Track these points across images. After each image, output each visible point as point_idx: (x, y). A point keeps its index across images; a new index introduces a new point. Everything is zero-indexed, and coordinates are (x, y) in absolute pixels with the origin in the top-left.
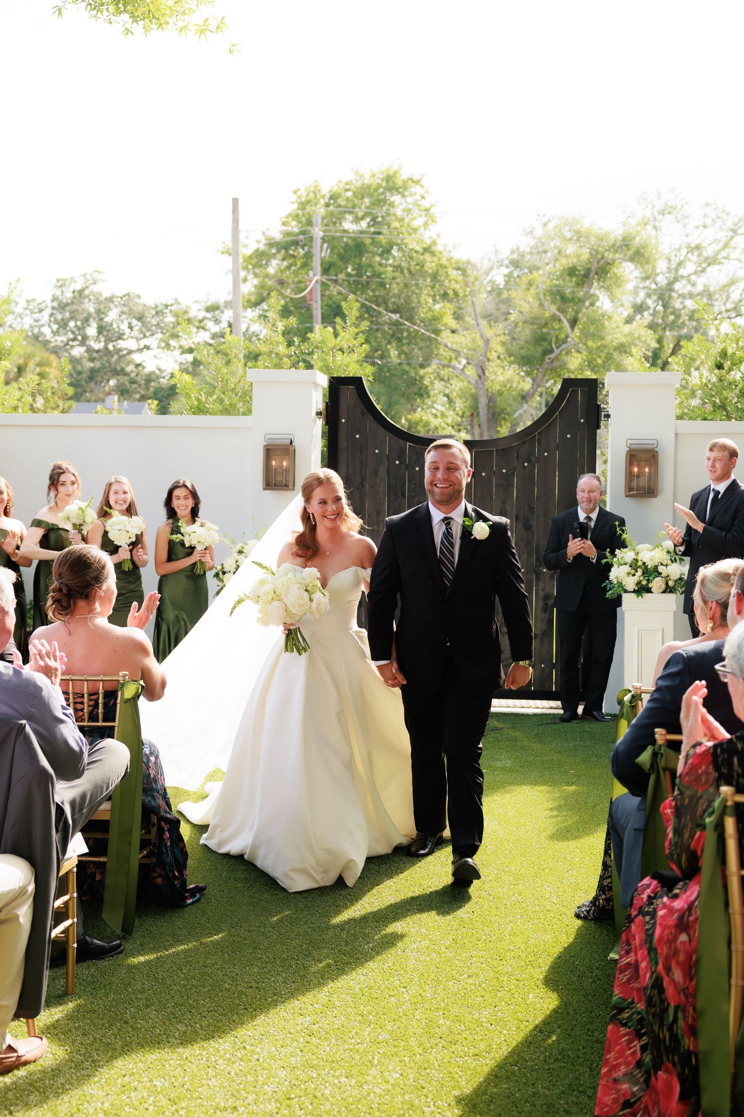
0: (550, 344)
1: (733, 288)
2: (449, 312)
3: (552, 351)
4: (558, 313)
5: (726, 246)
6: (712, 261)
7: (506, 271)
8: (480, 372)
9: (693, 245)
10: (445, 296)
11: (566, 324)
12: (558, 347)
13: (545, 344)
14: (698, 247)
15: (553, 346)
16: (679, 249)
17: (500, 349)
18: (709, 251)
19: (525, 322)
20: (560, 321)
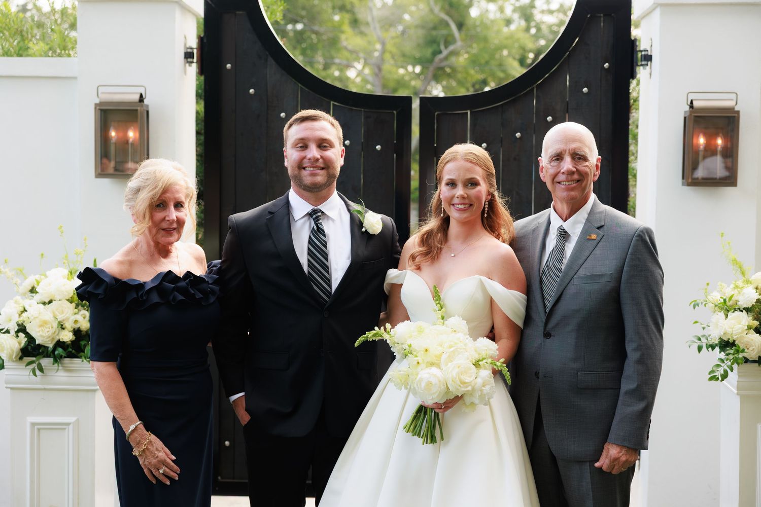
0: (439, 45)
2: (347, 21)
3: (440, 52)
4: (446, 18)
8: (377, 70)
10: (342, 8)
11: (453, 27)
12: (446, 47)
13: (435, 47)
15: (442, 47)
17: (394, 50)
19: (417, 27)
20: (447, 25)
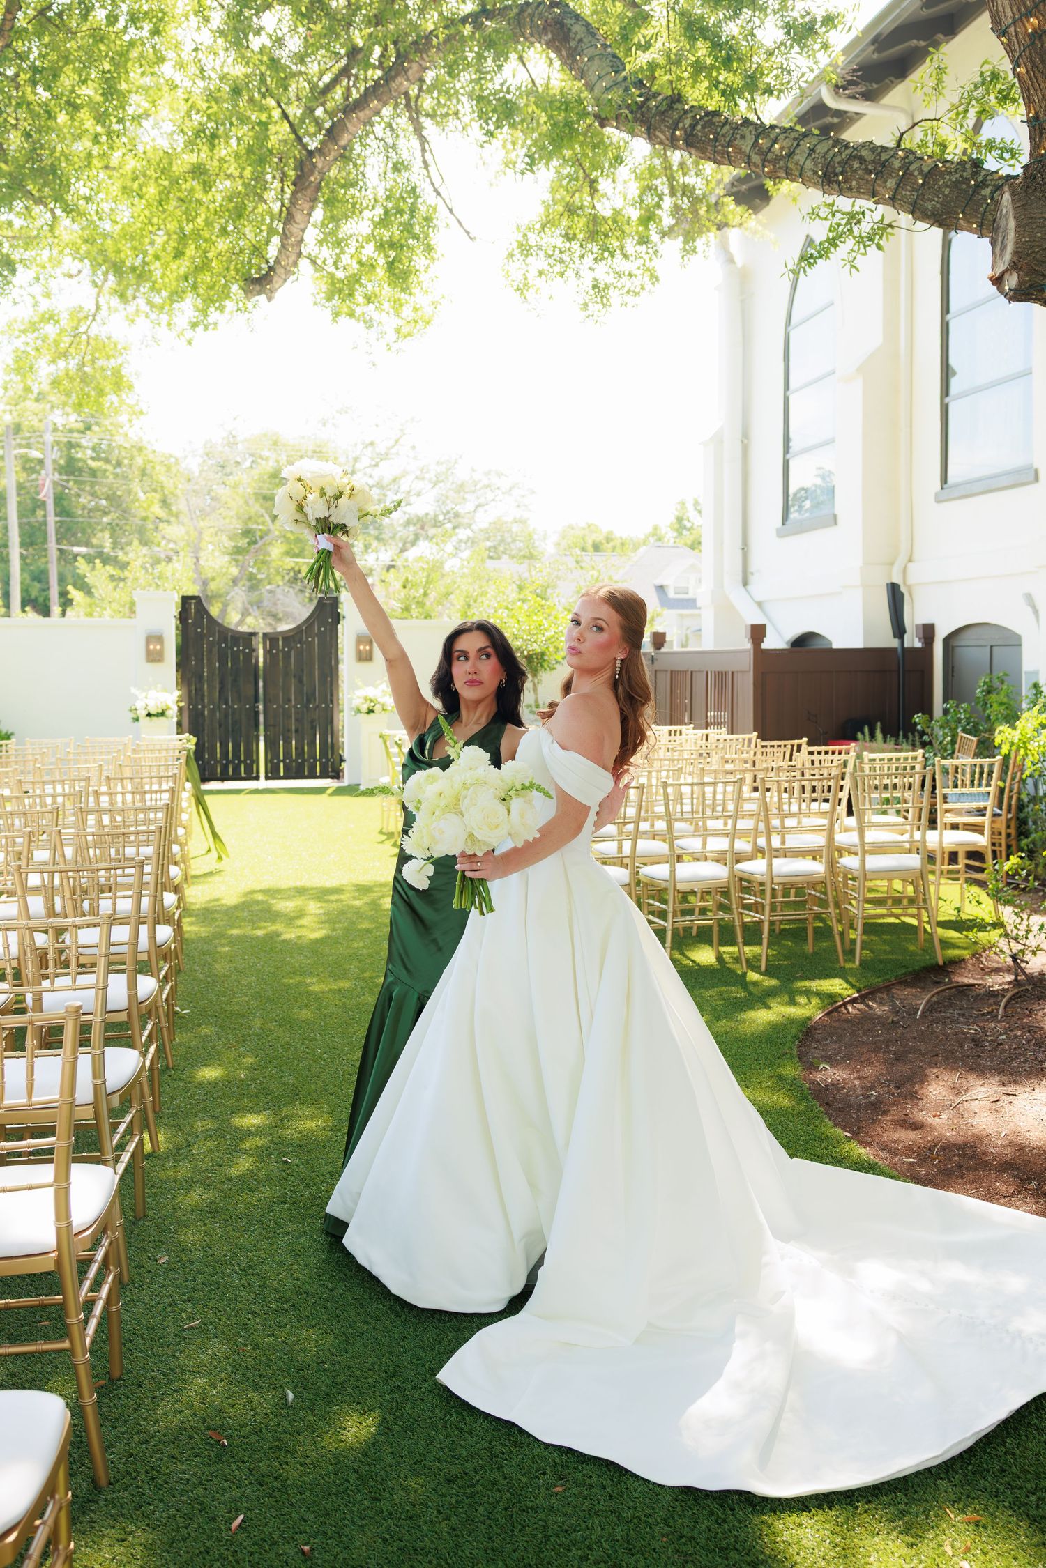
1: (403, 480)
2: (156, 501)
5: (397, 442)
6: (385, 456)
7: (200, 460)
9: (368, 442)
14: (372, 444)
16: (356, 445)
18: (381, 448)
